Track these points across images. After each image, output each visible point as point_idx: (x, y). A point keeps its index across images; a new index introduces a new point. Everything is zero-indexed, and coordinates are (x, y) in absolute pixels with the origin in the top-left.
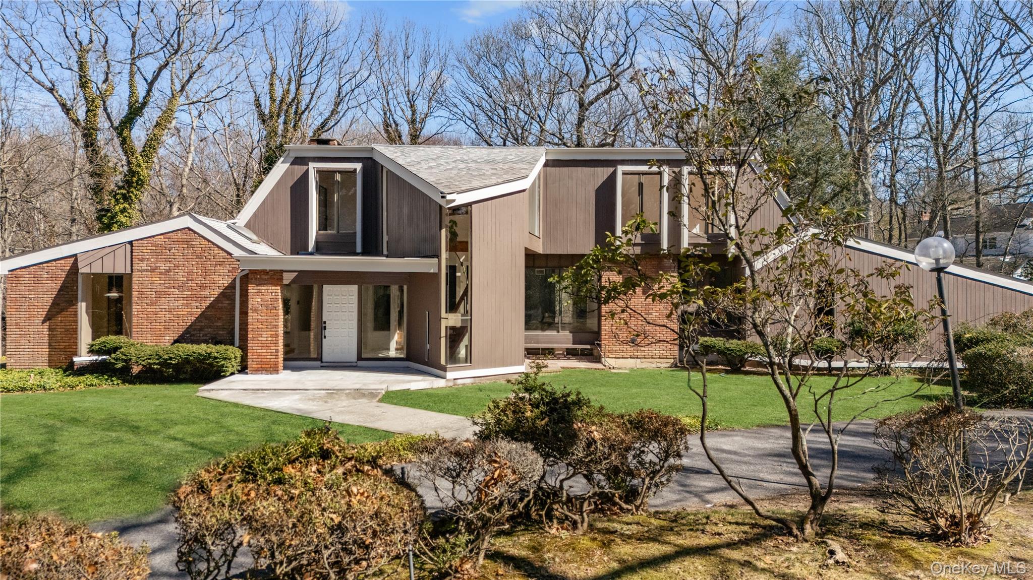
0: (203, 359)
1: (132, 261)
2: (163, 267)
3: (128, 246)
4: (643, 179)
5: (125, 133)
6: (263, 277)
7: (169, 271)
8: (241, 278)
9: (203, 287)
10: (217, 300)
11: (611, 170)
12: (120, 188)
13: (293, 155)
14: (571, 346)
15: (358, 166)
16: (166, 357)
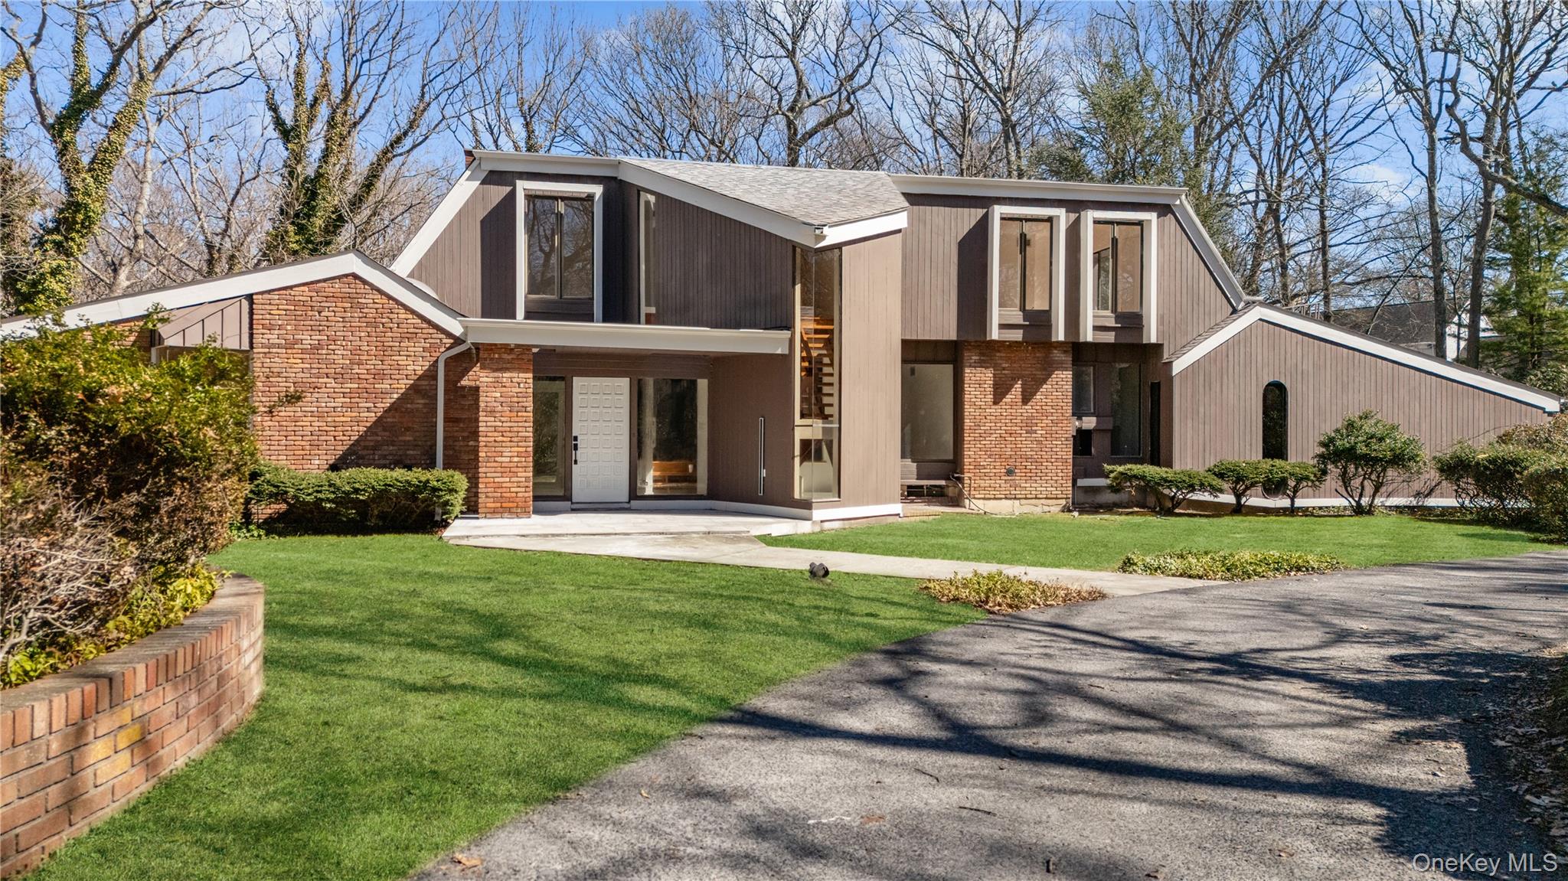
0: (411, 493)
1: (251, 328)
2: (307, 339)
3: (245, 304)
4: (1027, 227)
5: (67, 136)
6: (505, 356)
7: (318, 347)
8: (447, 362)
9: (379, 376)
10: (404, 398)
11: (980, 212)
12: (50, 232)
13: (488, 167)
14: (914, 482)
15: (597, 190)
16: (347, 488)
